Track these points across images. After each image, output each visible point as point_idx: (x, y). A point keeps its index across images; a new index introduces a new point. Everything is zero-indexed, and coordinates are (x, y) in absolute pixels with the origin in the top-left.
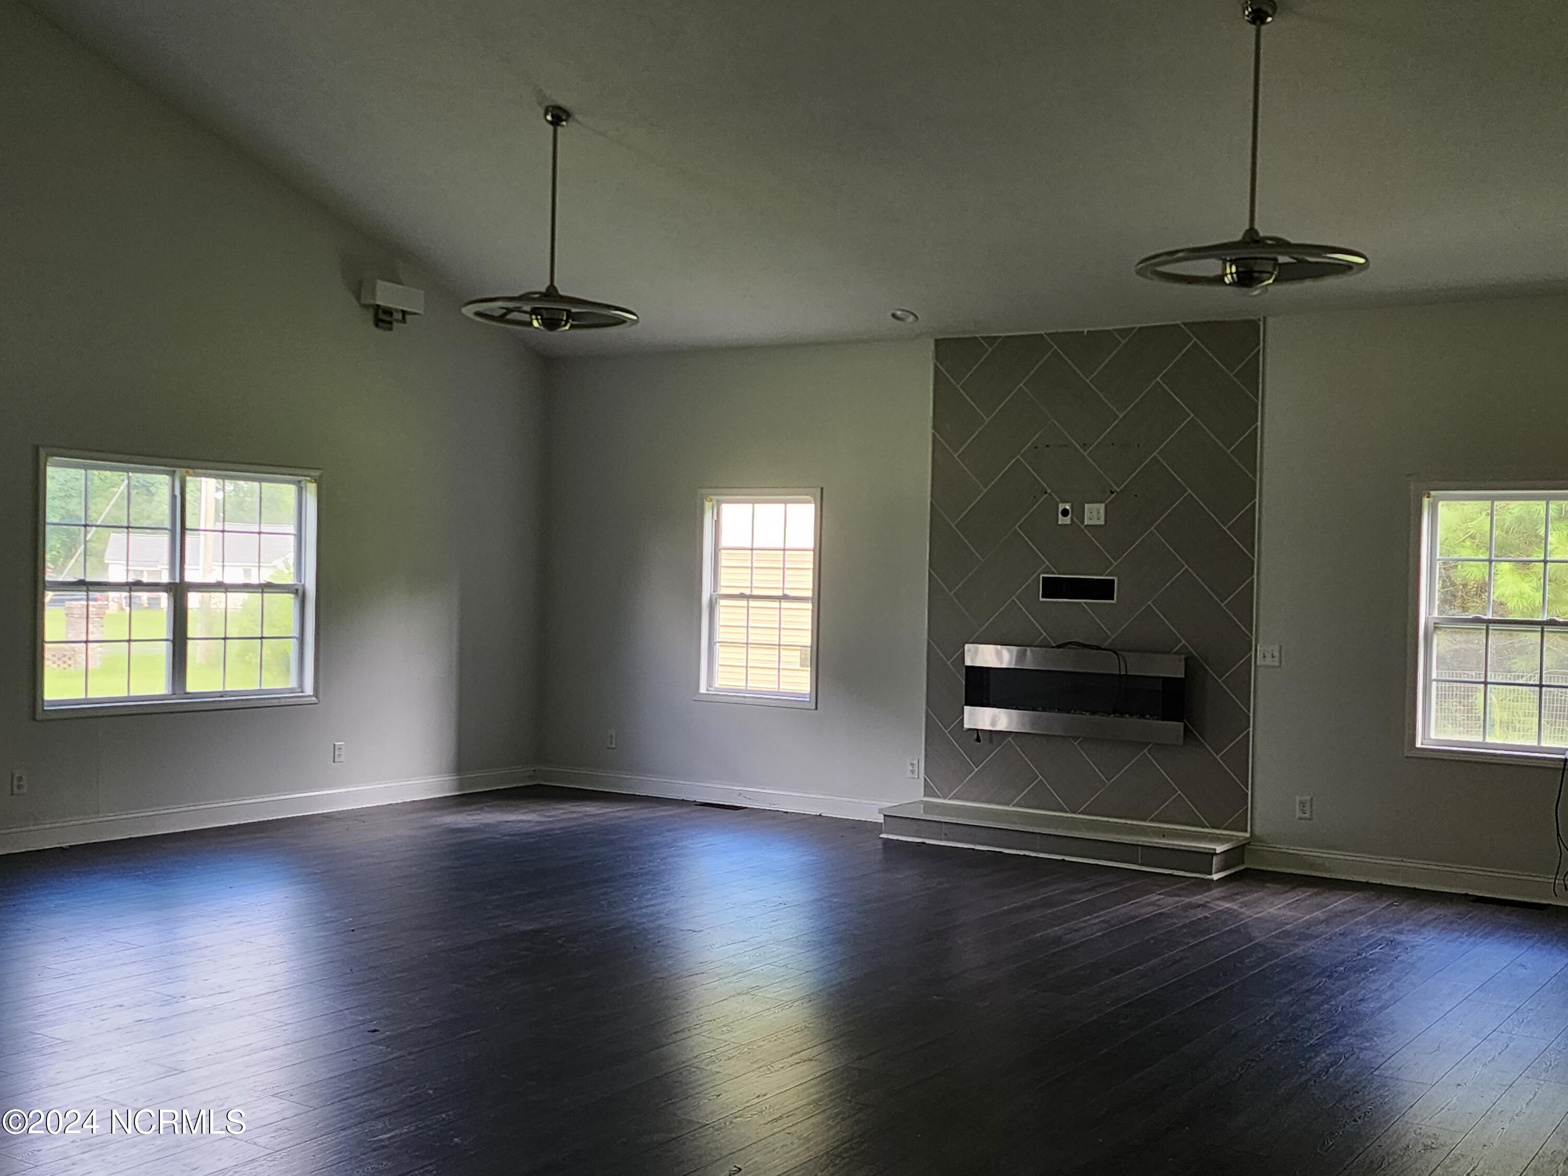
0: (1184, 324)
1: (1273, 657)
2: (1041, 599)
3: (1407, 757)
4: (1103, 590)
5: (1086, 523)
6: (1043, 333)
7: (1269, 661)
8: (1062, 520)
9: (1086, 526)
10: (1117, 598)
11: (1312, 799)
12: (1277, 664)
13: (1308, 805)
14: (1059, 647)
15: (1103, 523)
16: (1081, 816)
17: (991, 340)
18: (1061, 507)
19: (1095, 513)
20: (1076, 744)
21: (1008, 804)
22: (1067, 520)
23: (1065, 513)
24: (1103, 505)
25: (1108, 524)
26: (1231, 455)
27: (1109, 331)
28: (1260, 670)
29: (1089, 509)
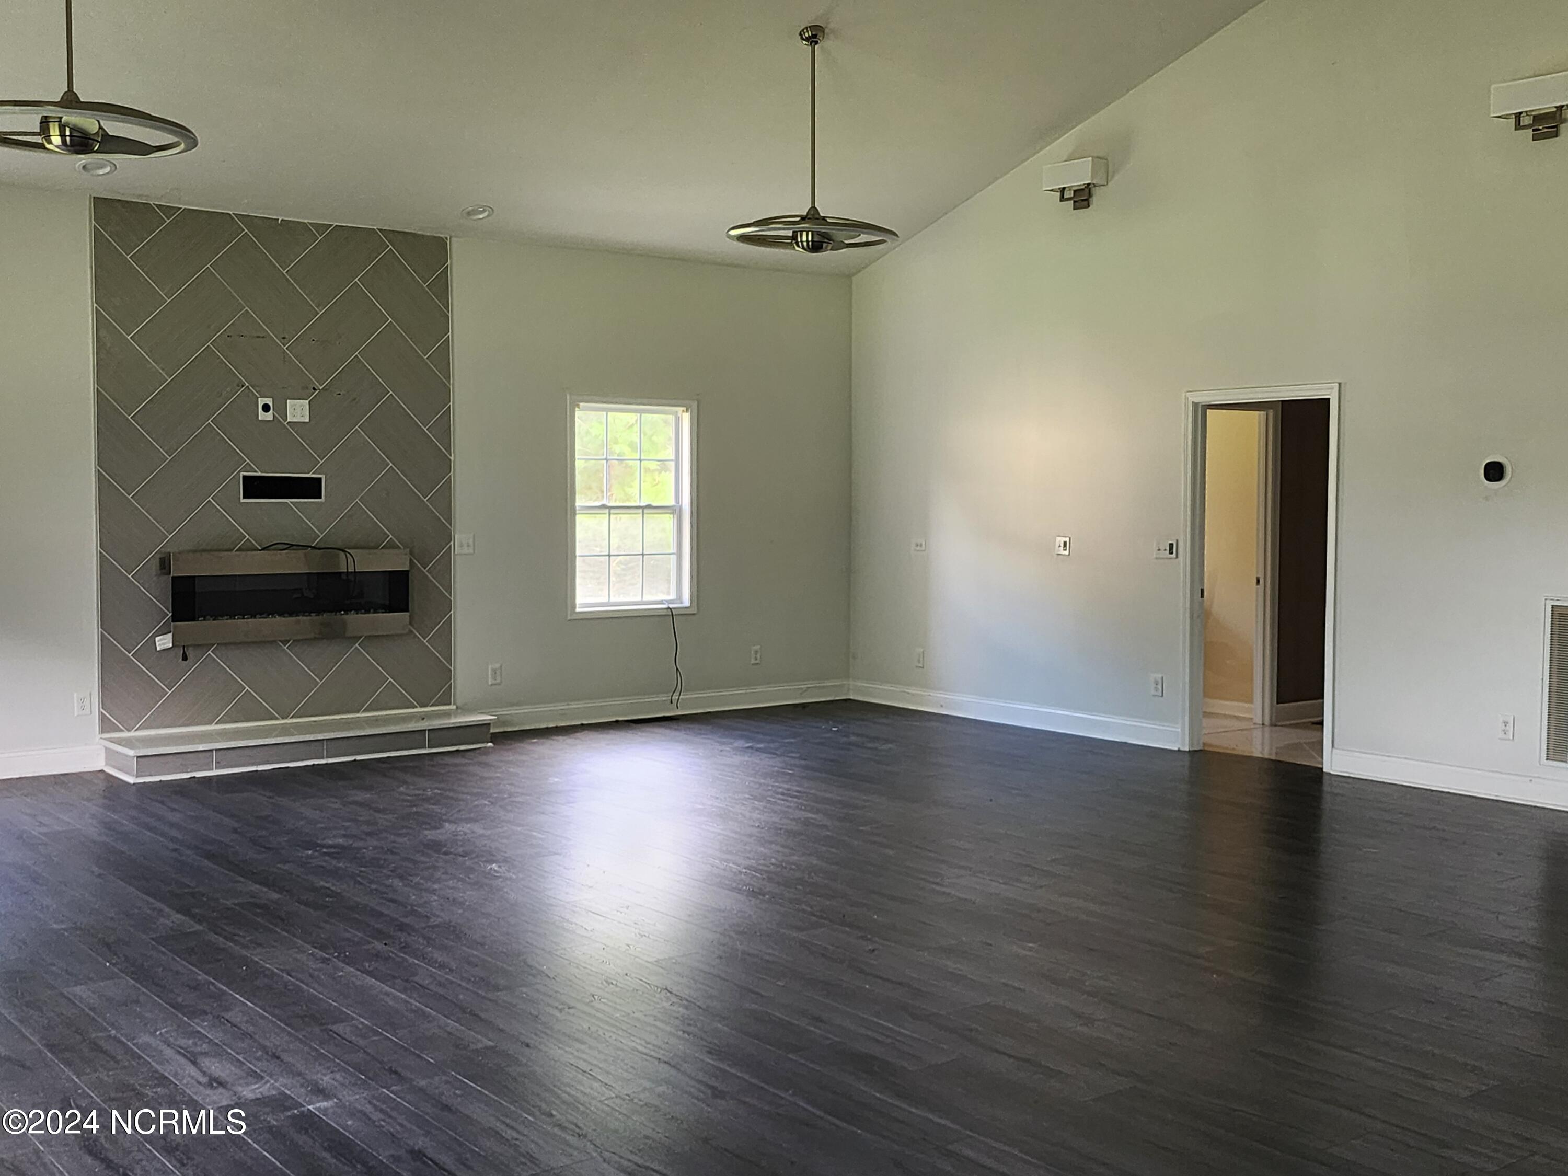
0: (380, 230)
1: (468, 546)
2: (242, 500)
3: (570, 620)
4: (310, 488)
5: (288, 420)
6: (231, 213)
7: (466, 550)
8: (262, 415)
9: (289, 422)
10: (326, 496)
11: (501, 667)
12: (471, 551)
13: (498, 673)
14: (263, 549)
15: (307, 420)
16: (294, 720)
17: (168, 210)
18: (261, 402)
19: (298, 410)
20: (285, 648)
21: (210, 723)
22: (269, 416)
23: (266, 408)
24: (307, 402)
25: (312, 422)
26: (428, 361)
27: (304, 223)
28: (457, 557)
29: (292, 406)
